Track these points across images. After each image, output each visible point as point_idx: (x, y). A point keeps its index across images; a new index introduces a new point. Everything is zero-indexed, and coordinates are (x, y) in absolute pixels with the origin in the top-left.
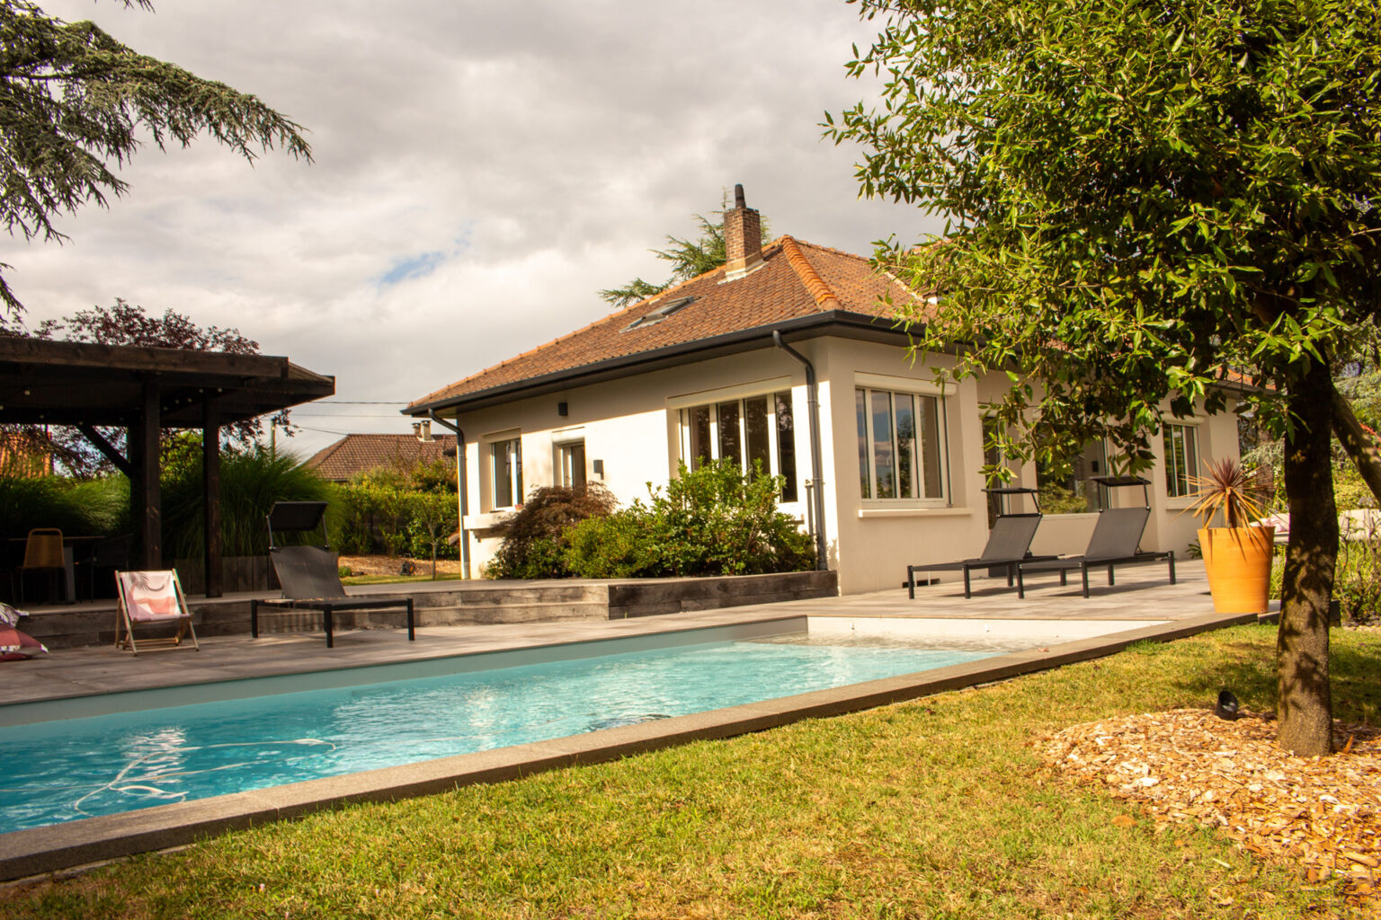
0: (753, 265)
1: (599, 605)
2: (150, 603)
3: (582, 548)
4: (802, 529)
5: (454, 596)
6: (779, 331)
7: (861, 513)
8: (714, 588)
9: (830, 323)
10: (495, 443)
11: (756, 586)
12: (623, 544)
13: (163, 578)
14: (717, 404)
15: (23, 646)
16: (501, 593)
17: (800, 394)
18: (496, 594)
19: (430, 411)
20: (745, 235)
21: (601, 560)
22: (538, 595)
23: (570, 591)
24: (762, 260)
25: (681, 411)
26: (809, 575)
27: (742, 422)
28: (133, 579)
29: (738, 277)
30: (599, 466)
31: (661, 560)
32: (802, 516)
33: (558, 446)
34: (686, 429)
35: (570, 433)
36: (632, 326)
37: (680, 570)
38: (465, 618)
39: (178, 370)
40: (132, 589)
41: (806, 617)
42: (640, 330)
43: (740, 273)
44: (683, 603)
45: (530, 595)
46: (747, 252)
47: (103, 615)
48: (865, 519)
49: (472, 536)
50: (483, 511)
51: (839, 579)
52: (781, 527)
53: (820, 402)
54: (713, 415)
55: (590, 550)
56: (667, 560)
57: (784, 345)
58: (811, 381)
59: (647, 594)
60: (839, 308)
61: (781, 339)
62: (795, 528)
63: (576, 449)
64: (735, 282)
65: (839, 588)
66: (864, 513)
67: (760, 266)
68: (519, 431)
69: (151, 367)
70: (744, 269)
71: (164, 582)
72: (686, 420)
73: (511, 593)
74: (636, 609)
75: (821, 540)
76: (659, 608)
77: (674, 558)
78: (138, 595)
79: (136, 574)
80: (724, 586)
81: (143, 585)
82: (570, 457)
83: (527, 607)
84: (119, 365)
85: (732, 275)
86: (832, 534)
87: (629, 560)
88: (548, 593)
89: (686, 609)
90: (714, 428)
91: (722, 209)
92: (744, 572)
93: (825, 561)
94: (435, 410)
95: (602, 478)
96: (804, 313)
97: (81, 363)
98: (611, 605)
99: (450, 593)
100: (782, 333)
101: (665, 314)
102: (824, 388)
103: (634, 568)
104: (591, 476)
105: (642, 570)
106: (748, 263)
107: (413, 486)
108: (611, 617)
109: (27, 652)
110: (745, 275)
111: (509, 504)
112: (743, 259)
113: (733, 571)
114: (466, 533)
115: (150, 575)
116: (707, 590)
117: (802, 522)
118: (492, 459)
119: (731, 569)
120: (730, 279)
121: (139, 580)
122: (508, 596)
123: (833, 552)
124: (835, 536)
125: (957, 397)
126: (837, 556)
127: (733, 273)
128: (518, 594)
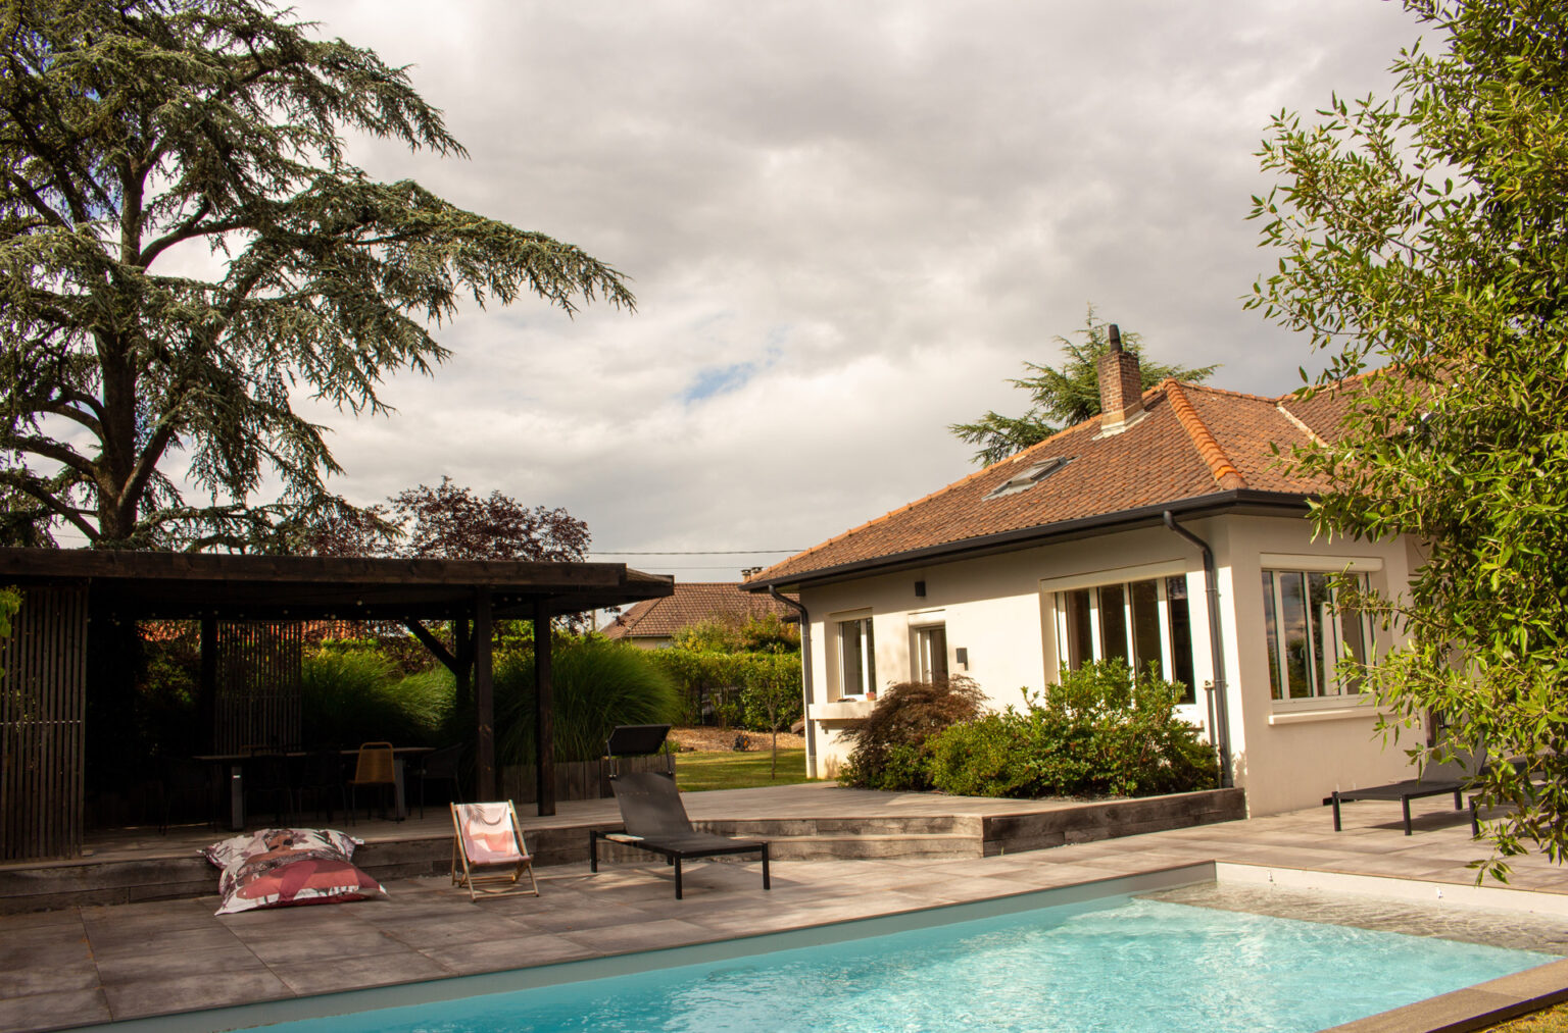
0: (1134, 417)
1: (972, 839)
2: (487, 838)
3: (948, 762)
4: (1203, 738)
5: (807, 824)
6: (1171, 511)
7: (1271, 720)
8: (1102, 816)
9: (1232, 503)
10: (843, 623)
11: (1150, 811)
12: (995, 758)
13: (499, 810)
14: (1098, 588)
15: (362, 887)
16: (860, 822)
17: (1196, 581)
18: (855, 823)
19: (771, 587)
20: (1123, 383)
21: (970, 774)
22: (902, 825)
23: (939, 821)
24: (1143, 411)
25: (1056, 594)
26: (1211, 794)
27: (1127, 609)
28: (469, 812)
29: (1116, 432)
30: (962, 655)
31: (1039, 778)
32: (1202, 723)
33: (914, 629)
34: (1063, 616)
35: (928, 616)
36: (996, 492)
37: (1061, 788)
38: (820, 850)
39: (513, 582)
40: (469, 822)
41: (1214, 862)
42: (1006, 498)
43: (1119, 427)
44: (1067, 834)
45: (894, 825)
46: (1125, 402)
47: (437, 843)
48: (1277, 726)
49: (818, 726)
50: (830, 700)
51: (1247, 799)
52: (1178, 739)
53: (1220, 591)
54: (1093, 600)
55: (957, 762)
56: (1046, 777)
57: (1176, 527)
58: (1210, 566)
59: (1025, 824)
60: (1241, 486)
61: (1173, 521)
62: (1194, 737)
63: (936, 633)
64: (1113, 437)
65: (1248, 808)
66: (1275, 720)
67: (1142, 418)
68: (870, 610)
69: (484, 581)
70: (1122, 423)
71: (501, 815)
72: (1062, 604)
74: (1013, 843)
75: (1225, 751)
76: (1040, 840)
77: (1054, 776)
78: (475, 829)
79: (472, 806)
80: (1113, 812)
81: (479, 819)
82: (928, 642)
83: (890, 841)
84: (452, 581)
85: (1108, 430)
86: (1238, 746)
87: (1002, 777)
88: (914, 823)
89: (1070, 842)
90: (1094, 615)
91: (1087, 328)
92: (1134, 795)
93: (1230, 777)
94: (775, 586)
95: (966, 668)
96: (1200, 491)
97: (415, 580)
98: (986, 840)
99: (804, 820)
100: (1174, 513)
101: (1034, 479)
102: (1225, 575)
103: (1008, 787)
104: (954, 667)
105: (1017, 788)
106: (1127, 415)
107: (744, 644)
108: (986, 854)
109: (365, 893)
110: (1123, 430)
111: (860, 692)
112: (1121, 411)
113: (1123, 792)
114: (811, 723)
115: (486, 806)
116: (1094, 817)
117: (1202, 730)
118: (840, 640)
119: (1121, 789)
120: (1107, 435)
121: (475, 813)
122: (869, 825)
123: (1240, 767)
124: (1243, 748)
125: (1382, 573)
126: (1246, 771)
127: (1110, 426)
128: (880, 823)
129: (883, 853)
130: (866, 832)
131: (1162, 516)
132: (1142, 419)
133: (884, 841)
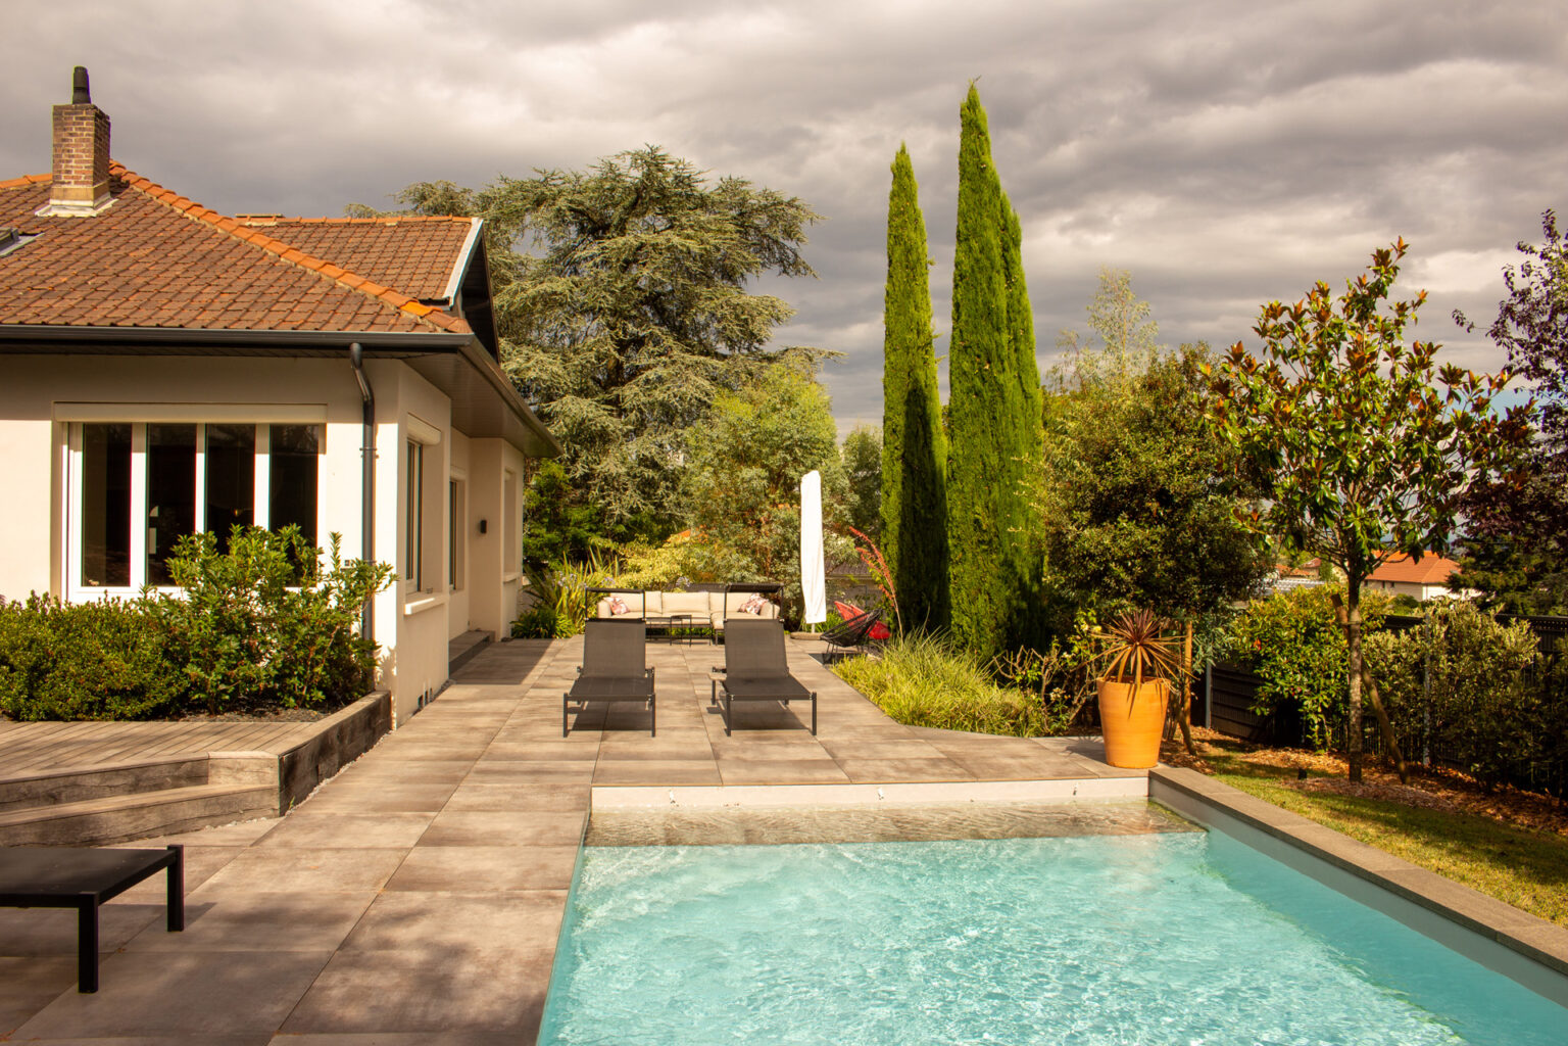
0: (101, 200)
1: (263, 790)
6: (361, 344)
7: (408, 610)
8: (335, 738)
14: (148, 426)
17: (344, 435)
20: (95, 152)
23: (187, 767)
24: (108, 196)
25: (70, 424)
26: (379, 701)
27: (201, 459)
29: (81, 214)
43: (82, 208)
44: (320, 768)
45: (118, 782)
46: (97, 177)
48: (409, 617)
51: (395, 704)
53: (380, 452)
57: (359, 363)
58: (369, 418)
59: (300, 761)
64: (80, 220)
65: (394, 716)
66: (413, 609)
67: (108, 203)
70: (91, 203)
72: (79, 440)
73: (79, 780)
74: (295, 789)
76: (307, 780)
80: (341, 732)
85: (64, 208)
88: (150, 774)
89: (321, 777)
90: (139, 463)
93: (372, 678)
96: (399, 326)
98: (282, 788)
100: (365, 347)
102: (388, 435)
106: (97, 194)
108: (281, 811)
110: (87, 213)
112: (90, 188)
116: (332, 742)
119: (296, 698)
120: (60, 213)
122: (75, 785)
123: (387, 665)
124: (393, 644)
125: (440, 446)
126: (394, 671)
127: (64, 203)
128: (96, 780)
129: (129, 829)
130: (71, 799)
131: (347, 347)
132: (108, 205)
133: (133, 809)
